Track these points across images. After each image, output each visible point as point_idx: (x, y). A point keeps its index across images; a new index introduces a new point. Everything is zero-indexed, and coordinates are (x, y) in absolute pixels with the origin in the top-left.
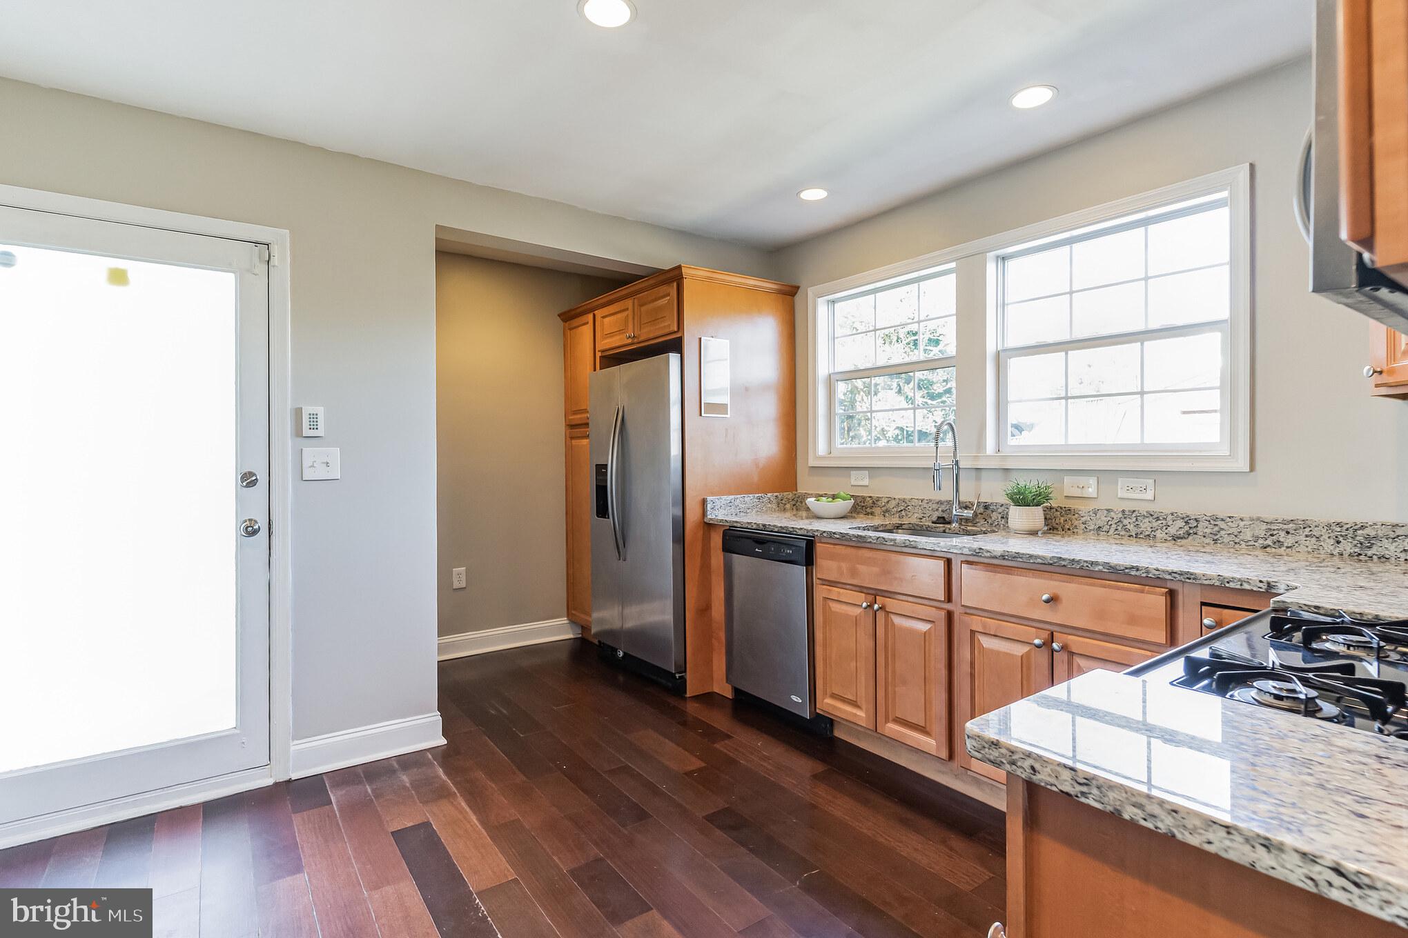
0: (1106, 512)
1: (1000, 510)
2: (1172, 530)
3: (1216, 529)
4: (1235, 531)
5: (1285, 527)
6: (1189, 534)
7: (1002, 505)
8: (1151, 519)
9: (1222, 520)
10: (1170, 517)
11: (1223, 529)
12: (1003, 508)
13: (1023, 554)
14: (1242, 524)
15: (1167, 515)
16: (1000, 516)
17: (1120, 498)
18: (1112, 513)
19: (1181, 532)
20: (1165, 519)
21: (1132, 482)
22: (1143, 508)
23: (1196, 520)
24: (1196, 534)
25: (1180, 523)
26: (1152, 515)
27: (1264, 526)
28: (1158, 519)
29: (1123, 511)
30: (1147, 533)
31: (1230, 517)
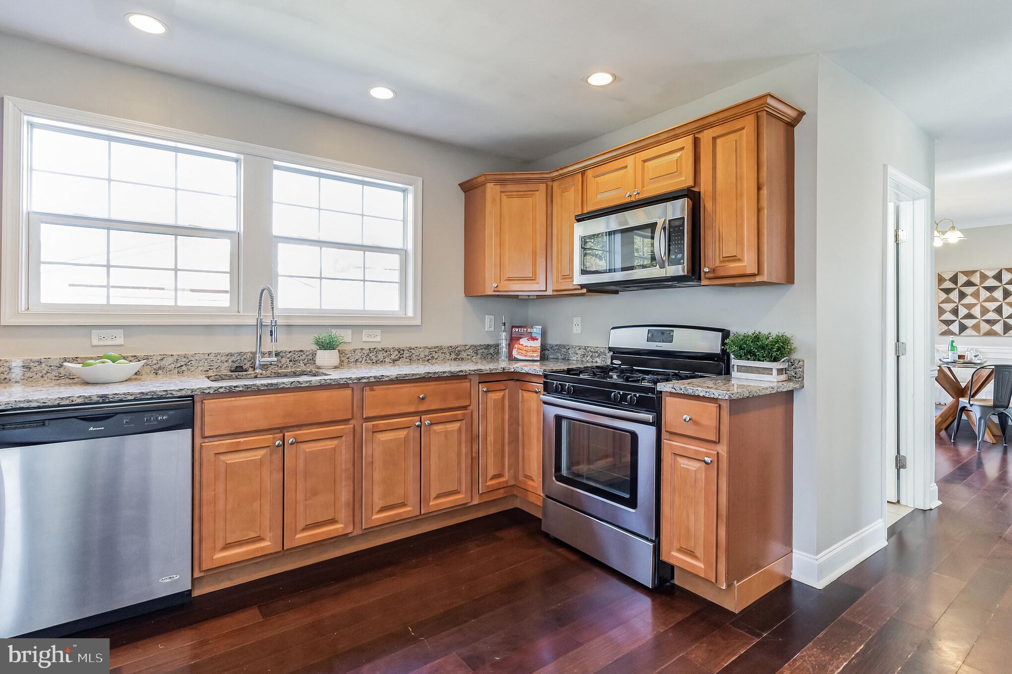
0: (360, 350)
1: (288, 356)
2: (393, 357)
3: (411, 354)
4: (418, 354)
5: (435, 350)
6: (400, 358)
7: (291, 351)
8: (383, 352)
9: (413, 349)
10: (392, 350)
11: (413, 354)
12: (291, 354)
13: (409, 374)
14: (420, 350)
15: (390, 349)
16: (288, 360)
17: (364, 342)
18: (364, 351)
19: (397, 357)
20: (390, 351)
21: (370, 332)
22: (379, 347)
23: (403, 350)
24: (403, 357)
25: (396, 353)
26: (384, 350)
27: (428, 350)
28: (386, 351)
29: (370, 349)
30: (382, 360)
31: (416, 347)
